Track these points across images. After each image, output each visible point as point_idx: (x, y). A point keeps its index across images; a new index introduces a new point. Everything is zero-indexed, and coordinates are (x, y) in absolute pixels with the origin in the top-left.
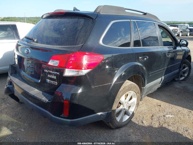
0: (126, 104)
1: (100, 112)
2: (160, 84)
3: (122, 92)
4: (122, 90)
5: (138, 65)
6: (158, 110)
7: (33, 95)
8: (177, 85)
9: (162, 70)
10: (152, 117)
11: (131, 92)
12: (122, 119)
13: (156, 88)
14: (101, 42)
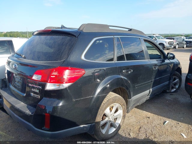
0: (112, 116)
1: (83, 125)
2: (149, 96)
3: (106, 105)
4: (106, 103)
5: (122, 78)
6: (146, 122)
7: (18, 109)
8: (168, 97)
9: (149, 83)
10: (139, 129)
11: (116, 104)
12: (108, 131)
13: (145, 100)
14: (83, 57)
